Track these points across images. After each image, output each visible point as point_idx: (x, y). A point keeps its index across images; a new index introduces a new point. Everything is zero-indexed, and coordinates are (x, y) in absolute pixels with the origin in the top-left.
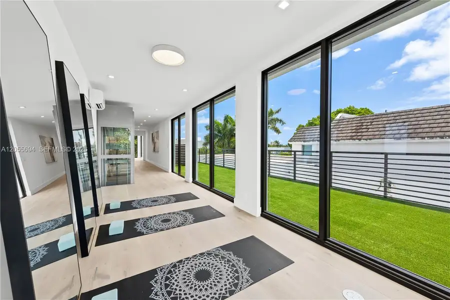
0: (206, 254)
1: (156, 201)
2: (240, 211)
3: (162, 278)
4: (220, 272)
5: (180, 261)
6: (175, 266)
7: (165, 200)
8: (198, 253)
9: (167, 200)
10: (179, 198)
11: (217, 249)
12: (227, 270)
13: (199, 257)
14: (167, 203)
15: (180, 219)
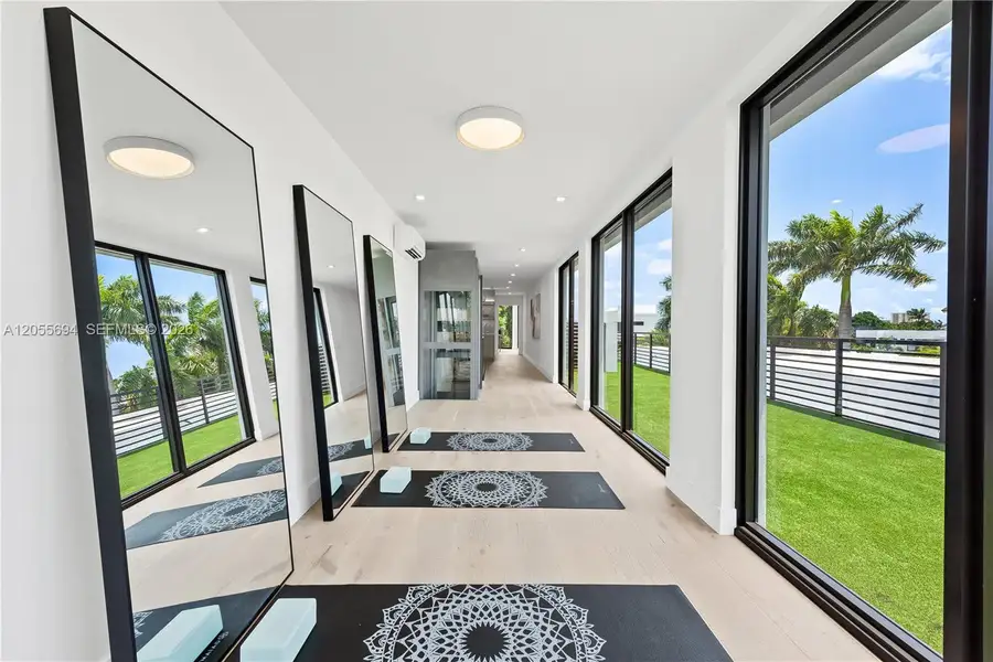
0: (521, 591)
1: (491, 441)
2: (676, 503)
3: (406, 612)
4: (529, 641)
5: (459, 588)
6: (443, 595)
7: (510, 442)
8: (505, 581)
9: (515, 441)
10: (541, 442)
11: (555, 588)
12: (548, 641)
13: (502, 594)
14: (509, 449)
15: (515, 489)
